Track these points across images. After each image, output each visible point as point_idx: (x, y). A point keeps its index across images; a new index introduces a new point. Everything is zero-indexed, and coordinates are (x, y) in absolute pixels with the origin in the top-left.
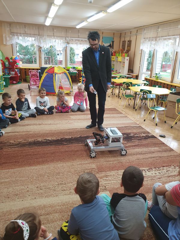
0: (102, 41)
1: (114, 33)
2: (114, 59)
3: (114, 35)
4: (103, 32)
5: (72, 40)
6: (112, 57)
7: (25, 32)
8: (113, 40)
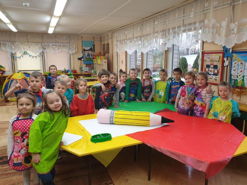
0: (82, 45)
2: (95, 63)
3: (94, 39)
4: (82, 37)
5: (49, 45)
6: (94, 60)
8: (93, 44)
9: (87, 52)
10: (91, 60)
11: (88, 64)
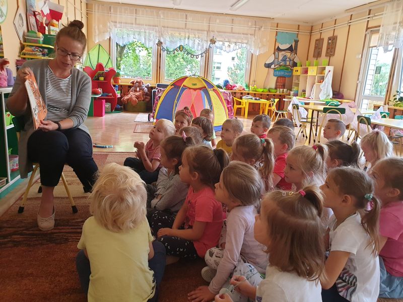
1: (299, 25)
2: (298, 73)
3: (298, 29)
4: (278, 24)
5: (221, 36)
6: (295, 68)
7: (136, 22)
8: (296, 39)
9: (283, 52)
10: (288, 69)
11: (281, 77)
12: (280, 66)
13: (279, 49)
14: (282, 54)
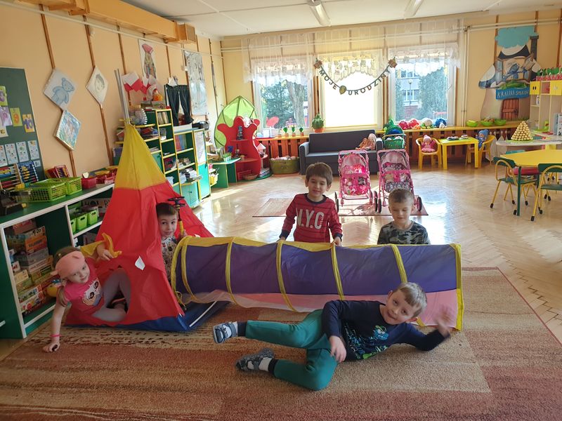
0: (496, 43)
1: (537, 12)
2: (537, 92)
3: (537, 18)
4: (497, 17)
6: (532, 84)
7: (282, 53)
8: (534, 35)
9: (511, 60)
10: (522, 86)
11: (510, 99)
12: (507, 82)
13: (502, 56)
14: (509, 64)
